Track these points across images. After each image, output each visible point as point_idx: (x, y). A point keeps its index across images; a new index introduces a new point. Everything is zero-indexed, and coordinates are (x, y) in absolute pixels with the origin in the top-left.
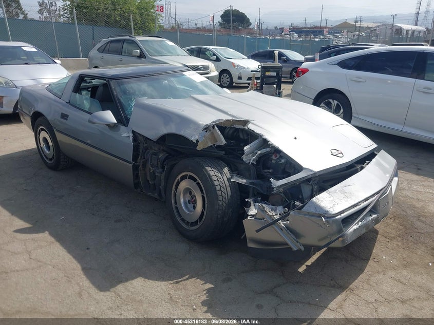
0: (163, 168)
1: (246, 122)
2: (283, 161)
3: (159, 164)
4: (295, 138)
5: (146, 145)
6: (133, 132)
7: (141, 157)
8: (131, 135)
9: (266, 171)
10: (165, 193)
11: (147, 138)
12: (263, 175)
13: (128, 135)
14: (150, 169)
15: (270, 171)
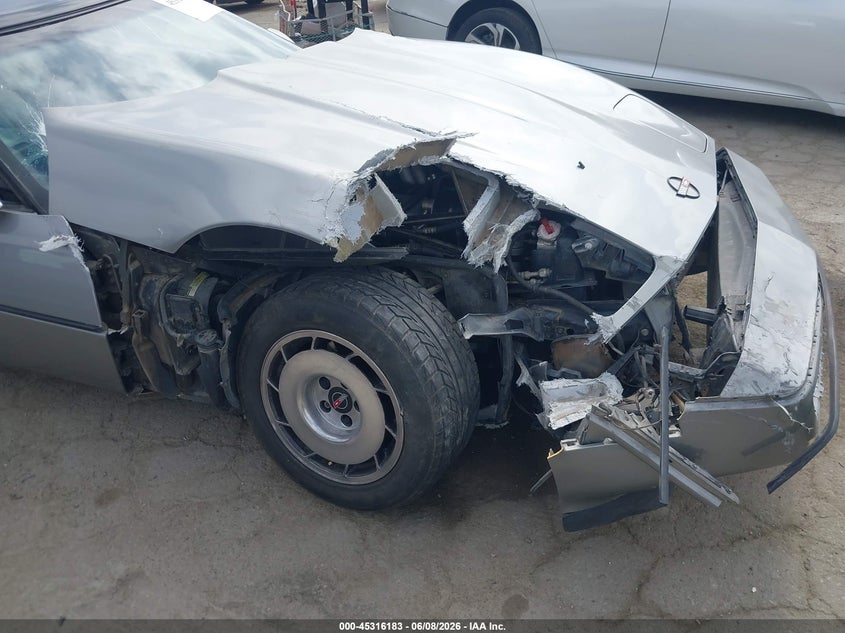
0: (215, 326)
1: (445, 144)
2: (589, 246)
3: (200, 318)
4: (581, 166)
5: (136, 264)
6: (77, 229)
7: (131, 306)
8: (73, 240)
9: (528, 274)
10: (237, 394)
11: (132, 245)
12: (520, 286)
13: (62, 243)
14: (172, 341)
15: (543, 273)
